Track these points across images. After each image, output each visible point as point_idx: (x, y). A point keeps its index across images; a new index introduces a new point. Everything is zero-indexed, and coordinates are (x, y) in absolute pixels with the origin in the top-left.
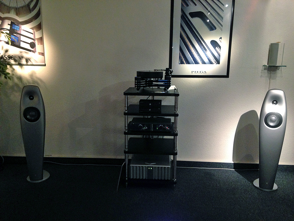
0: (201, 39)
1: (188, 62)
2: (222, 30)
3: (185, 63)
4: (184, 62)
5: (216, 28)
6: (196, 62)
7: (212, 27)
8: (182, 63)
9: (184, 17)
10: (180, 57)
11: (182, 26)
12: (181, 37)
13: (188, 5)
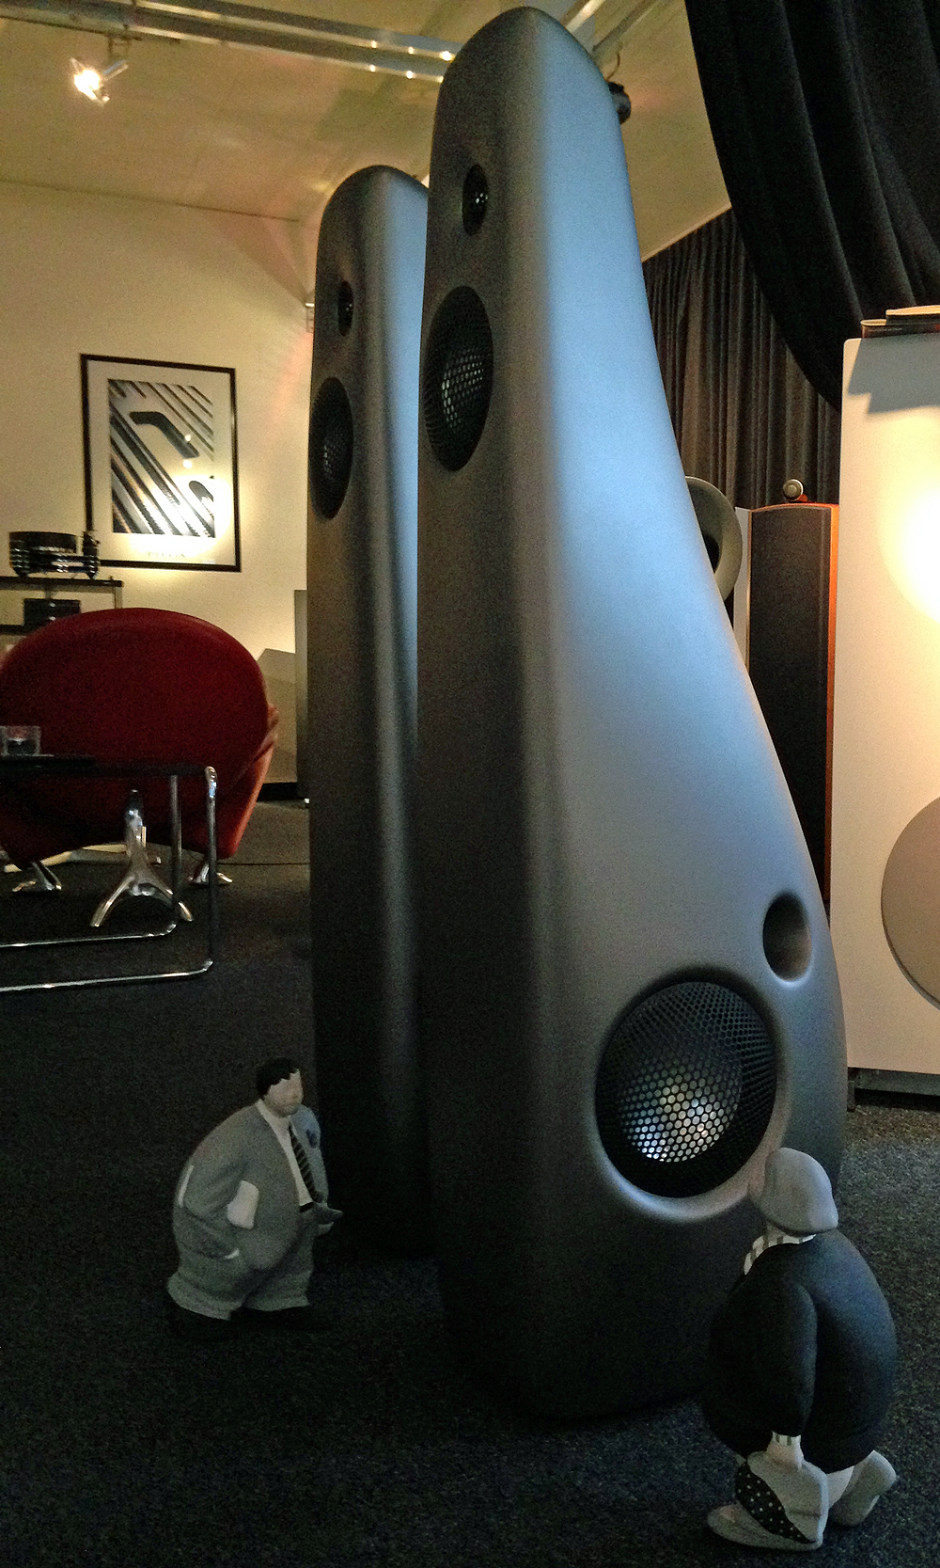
0: (163, 477)
1: (136, 529)
2: (212, 458)
3: (128, 530)
4: (127, 527)
5: (197, 453)
6: (157, 531)
7: (188, 451)
8: (118, 528)
9: (116, 421)
10: (114, 516)
11: (113, 442)
12: (114, 467)
13: (123, 395)
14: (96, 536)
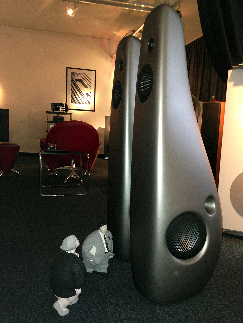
0: (81, 92)
2: (91, 88)
3: (74, 103)
5: (88, 87)
6: (79, 103)
7: (86, 87)
9: (72, 81)
10: (71, 100)
11: (72, 85)
12: (72, 90)
13: (74, 75)
14: (68, 104)
